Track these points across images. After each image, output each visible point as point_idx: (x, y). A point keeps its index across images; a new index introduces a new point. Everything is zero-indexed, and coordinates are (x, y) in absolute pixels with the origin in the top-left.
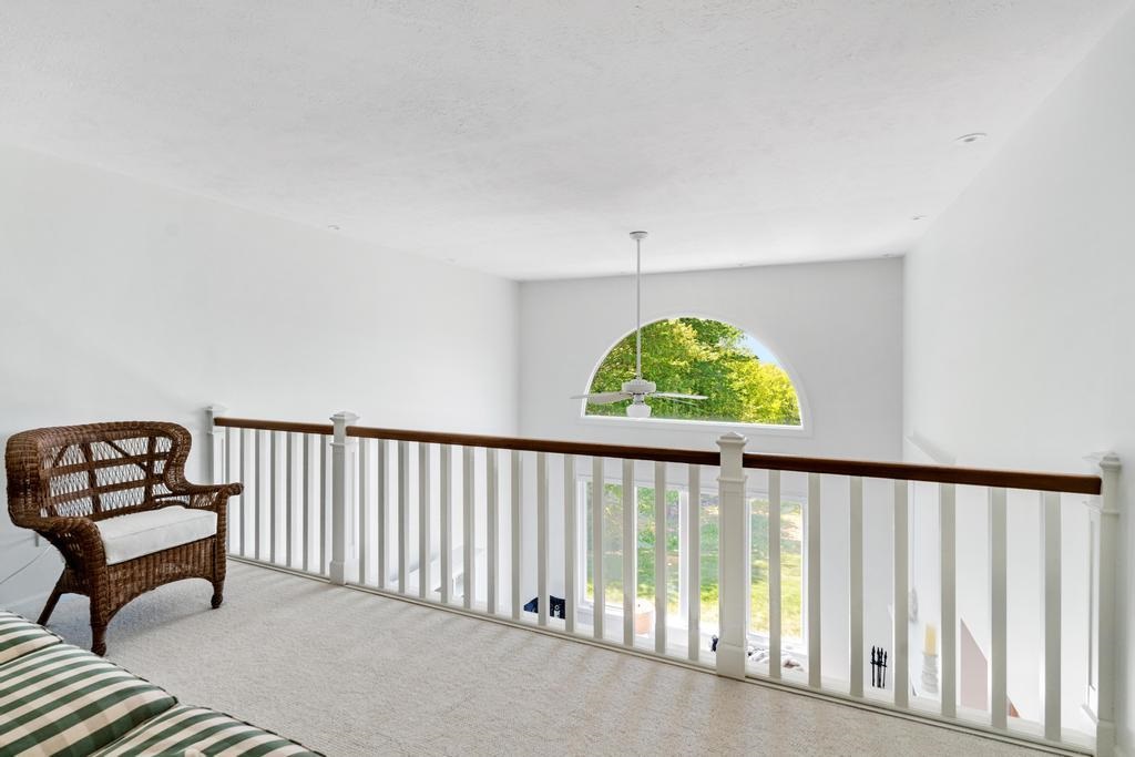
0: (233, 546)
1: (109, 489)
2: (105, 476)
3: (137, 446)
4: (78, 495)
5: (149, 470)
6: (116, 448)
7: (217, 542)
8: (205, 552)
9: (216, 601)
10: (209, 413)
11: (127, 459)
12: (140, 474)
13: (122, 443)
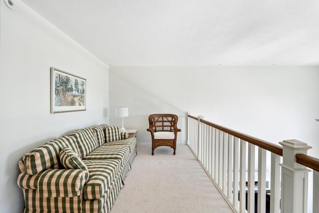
0: (178, 143)
1: (166, 126)
2: (165, 124)
3: (170, 119)
4: (160, 126)
5: (171, 124)
6: (167, 119)
7: (174, 141)
8: (172, 142)
9: (174, 154)
10: (187, 114)
11: (168, 121)
12: (170, 125)
13: (168, 118)
